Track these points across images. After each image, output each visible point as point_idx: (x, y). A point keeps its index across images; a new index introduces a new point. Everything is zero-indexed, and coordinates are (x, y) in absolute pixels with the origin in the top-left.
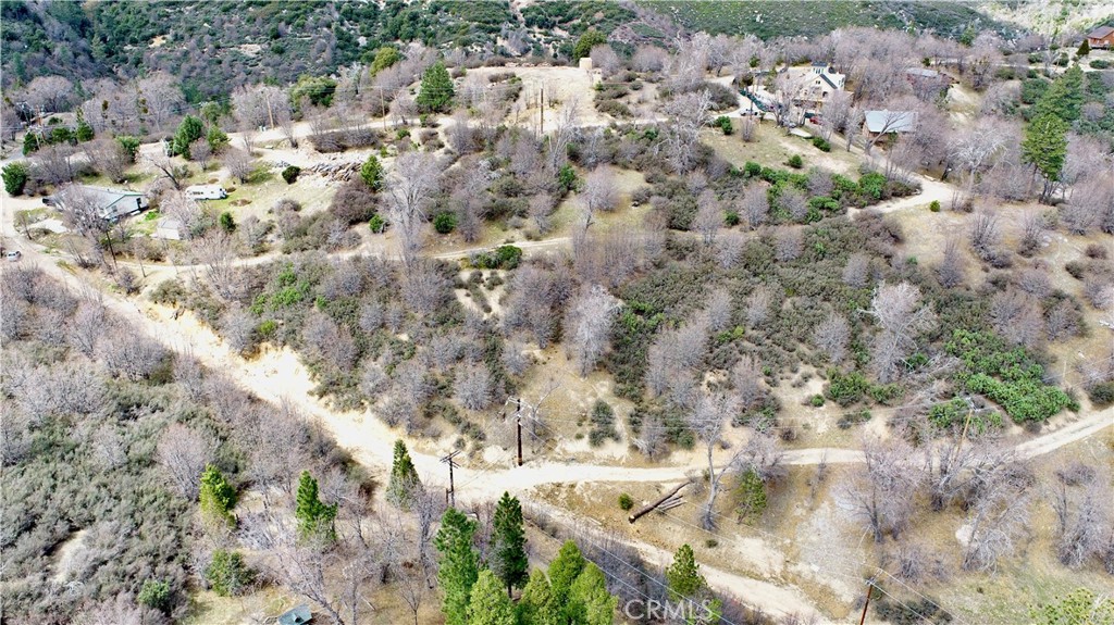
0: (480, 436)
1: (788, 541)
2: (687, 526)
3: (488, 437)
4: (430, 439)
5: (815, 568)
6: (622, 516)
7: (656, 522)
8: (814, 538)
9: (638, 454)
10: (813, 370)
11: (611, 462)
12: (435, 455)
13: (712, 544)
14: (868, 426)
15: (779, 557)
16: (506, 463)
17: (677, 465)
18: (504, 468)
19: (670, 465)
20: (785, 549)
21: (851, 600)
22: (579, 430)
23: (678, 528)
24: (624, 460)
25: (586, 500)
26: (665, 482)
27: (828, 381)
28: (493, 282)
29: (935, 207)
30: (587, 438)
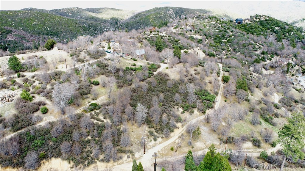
0: (131, 152)
1: (202, 140)
2: (186, 147)
3: (134, 151)
4: (120, 160)
5: (210, 142)
6: (173, 152)
7: (180, 150)
8: (205, 137)
9: (164, 138)
10: (178, 107)
11: (160, 143)
12: (124, 163)
13: (193, 147)
14: (195, 113)
15: (203, 143)
16: (141, 155)
17: (173, 136)
18: (142, 157)
19: (172, 137)
20: (203, 141)
21: (219, 144)
22: (150, 139)
23: (185, 148)
24: (162, 141)
25: (164, 153)
26: (175, 141)
27: (182, 108)
28: (98, 114)
29: (167, 68)
30: (153, 140)
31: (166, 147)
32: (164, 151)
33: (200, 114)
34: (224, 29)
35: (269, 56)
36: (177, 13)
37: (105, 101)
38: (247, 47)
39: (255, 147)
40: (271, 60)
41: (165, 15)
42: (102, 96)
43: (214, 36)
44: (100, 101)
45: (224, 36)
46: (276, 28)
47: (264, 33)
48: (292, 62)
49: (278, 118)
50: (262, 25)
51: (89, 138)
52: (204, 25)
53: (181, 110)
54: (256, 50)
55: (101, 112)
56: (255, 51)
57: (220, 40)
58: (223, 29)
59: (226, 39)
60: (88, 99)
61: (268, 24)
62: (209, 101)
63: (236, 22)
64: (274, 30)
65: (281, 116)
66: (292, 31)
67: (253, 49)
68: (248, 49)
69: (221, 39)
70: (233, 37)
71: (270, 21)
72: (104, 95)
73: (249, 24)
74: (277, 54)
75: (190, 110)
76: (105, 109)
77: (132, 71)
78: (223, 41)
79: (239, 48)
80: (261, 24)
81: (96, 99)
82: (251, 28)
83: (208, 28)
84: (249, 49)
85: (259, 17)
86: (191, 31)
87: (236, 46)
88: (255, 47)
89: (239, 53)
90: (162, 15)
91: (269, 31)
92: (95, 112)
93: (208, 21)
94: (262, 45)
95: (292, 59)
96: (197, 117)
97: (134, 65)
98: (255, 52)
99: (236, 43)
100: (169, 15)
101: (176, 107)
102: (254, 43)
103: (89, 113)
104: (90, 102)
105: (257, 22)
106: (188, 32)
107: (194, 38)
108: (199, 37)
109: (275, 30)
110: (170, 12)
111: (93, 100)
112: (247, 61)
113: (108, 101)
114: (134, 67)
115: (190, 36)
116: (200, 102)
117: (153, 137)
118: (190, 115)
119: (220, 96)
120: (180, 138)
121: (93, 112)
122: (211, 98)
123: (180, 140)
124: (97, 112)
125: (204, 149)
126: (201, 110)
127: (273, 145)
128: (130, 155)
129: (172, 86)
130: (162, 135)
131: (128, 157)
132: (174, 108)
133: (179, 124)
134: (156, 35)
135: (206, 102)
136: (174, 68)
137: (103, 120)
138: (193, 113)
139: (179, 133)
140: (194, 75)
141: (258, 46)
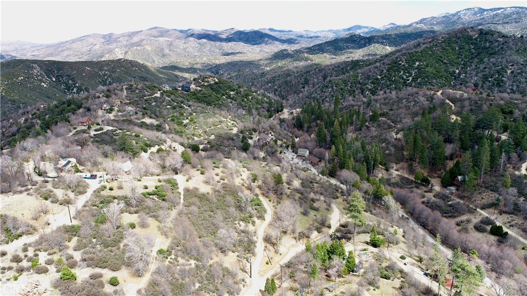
6: (270, 266)
13: (281, 254)
23: (276, 258)
27: (242, 221)
28: (176, 259)
29: (187, 181)
31: (261, 264)
32: (263, 268)
33: (261, 222)
34: (177, 103)
35: (248, 133)
36: (50, 70)
37: (167, 243)
38: (219, 126)
40: (251, 138)
41: (27, 78)
42: (155, 239)
44: (162, 245)
45: (182, 114)
46: (232, 93)
47: (222, 102)
48: (273, 137)
49: (315, 202)
50: (214, 91)
52: (146, 100)
53: (241, 223)
55: (177, 256)
57: (180, 121)
58: (175, 104)
61: (221, 88)
62: (259, 205)
63: (182, 90)
64: (230, 97)
65: (316, 200)
66: (249, 96)
67: (228, 127)
70: (194, 114)
71: (221, 85)
72: (156, 237)
73: (200, 91)
74: (255, 130)
75: (251, 221)
76: (178, 251)
78: (184, 121)
80: (212, 89)
81: (154, 244)
82: (205, 97)
83: (154, 104)
85: (206, 79)
86: (136, 113)
87: (205, 127)
88: (227, 125)
89: (213, 135)
90: (22, 78)
91: (224, 97)
92: (171, 259)
93: (149, 93)
94: (234, 121)
95: (271, 133)
96: (261, 225)
97: (146, 187)
98: (231, 131)
99: (203, 122)
100: (37, 76)
101: (237, 222)
104: (152, 251)
105: (206, 86)
106: (133, 115)
108: (154, 122)
109: (232, 96)
110: (35, 71)
111: (151, 247)
112: (235, 146)
113: (170, 240)
114: (148, 190)
115: (139, 121)
116: (253, 209)
117: (245, 260)
118: (254, 225)
119: (261, 198)
120: (267, 250)
121: (169, 259)
122: (259, 202)
123: (267, 252)
124: (173, 258)
125: (288, 252)
126: (261, 217)
127: (329, 227)
128: (243, 283)
129: (215, 200)
130: (249, 255)
131: (244, 286)
132: (236, 224)
133: (255, 238)
134: (99, 131)
135: (258, 207)
136: (193, 178)
137: (189, 263)
138: (255, 223)
139: (260, 246)
140: (222, 181)
141: (230, 122)
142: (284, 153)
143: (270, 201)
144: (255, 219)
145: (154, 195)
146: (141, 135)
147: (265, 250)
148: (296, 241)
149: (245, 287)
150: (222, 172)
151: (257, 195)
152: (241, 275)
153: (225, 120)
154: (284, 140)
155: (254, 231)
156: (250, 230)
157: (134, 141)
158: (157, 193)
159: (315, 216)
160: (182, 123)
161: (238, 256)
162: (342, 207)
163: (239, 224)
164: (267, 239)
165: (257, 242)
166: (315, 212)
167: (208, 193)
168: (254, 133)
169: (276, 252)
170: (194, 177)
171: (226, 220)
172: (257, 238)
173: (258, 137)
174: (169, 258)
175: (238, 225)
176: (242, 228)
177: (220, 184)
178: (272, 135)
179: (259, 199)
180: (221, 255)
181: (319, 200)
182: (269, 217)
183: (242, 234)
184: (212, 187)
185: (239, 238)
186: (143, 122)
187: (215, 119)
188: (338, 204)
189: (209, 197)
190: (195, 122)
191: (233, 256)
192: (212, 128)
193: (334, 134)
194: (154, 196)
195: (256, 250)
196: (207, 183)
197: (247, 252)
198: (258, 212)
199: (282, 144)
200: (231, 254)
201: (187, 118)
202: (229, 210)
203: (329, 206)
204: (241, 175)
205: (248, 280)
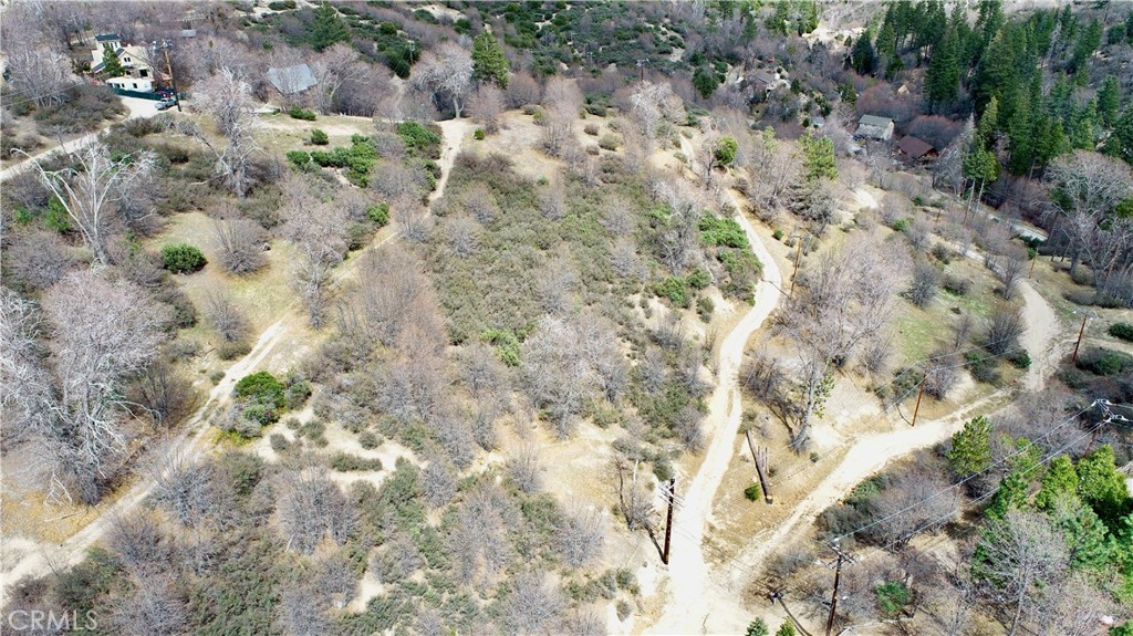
2: (791, 463)
3: (628, 569)
6: (760, 507)
9: (683, 456)
10: (640, 296)
13: (813, 460)
14: (717, 309)
17: (712, 435)
19: (709, 440)
21: (879, 410)
25: (735, 525)
26: (737, 452)
27: (656, 298)
28: (315, 432)
29: (479, 136)
30: (655, 479)
31: (720, 492)
32: (728, 516)
33: (737, 309)
35: (712, 66)
37: (305, 349)
38: (632, 41)
39: (984, 386)
40: (723, 79)
42: (265, 325)
43: (500, 9)
44: (279, 356)
48: (784, 81)
51: (371, 588)
53: (655, 303)
54: (665, 49)
55: (325, 414)
56: (664, 52)
57: (528, 22)
59: (547, 19)
60: (198, 363)
62: (734, 246)
67: (657, 45)
68: (641, 46)
69: (528, 18)
70: (569, 7)
72: (273, 317)
74: (734, 59)
75: (694, 302)
76: (340, 390)
77: (328, 169)
78: (540, 25)
79: (607, 47)
81: (245, 351)
84: (642, 48)
87: (593, 42)
88: (657, 38)
89: (614, 65)
92: (293, 424)
94: (676, 31)
96: (734, 321)
97: (320, 140)
98: (665, 57)
99: (589, 29)
101: (636, 299)
102: (648, 25)
103: (266, 440)
104: (221, 376)
107: (433, 18)
111: (229, 356)
113: (321, 339)
114: (323, 149)
115: (414, 10)
116: (708, 257)
117: (648, 467)
118: (706, 320)
119: (743, 221)
120: (752, 434)
121: (279, 429)
122: (733, 233)
123: (755, 442)
124: (303, 423)
125: (847, 451)
126: (740, 291)
127: (1021, 362)
128: (623, 595)
129: (563, 209)
130: (671, 444)
131: (623, 610)
132: (631, 306)
133: (704, 373)
134: (282, 9)
135: (730, 251)
136: (502, 131)
137: (369, 455)
138: (710, 308)
139: (724, 411)
140: (603, 152)
141: (664, 34)
142: (816, 127)
143: (777, 237)
144: (714, 295)
145: (339, 166)
146: (399, 32)
147: (743, 431)
148: (884, 407)
149: (631, 619)
150: (611, 125)
151: (728, 211)
152: (616, 548)
153: (652, 26)
154: (818, 95)
155: (702, 341)
156: (689, 336)
157: (375, 45)
158: (350, 160)
159: (956, 311)
160: (533, 28)
161: (619, 446)
162: (1054, 291)
163: (644, 305)
164: (759, 384)
165: (711, 390)
166: (950, 296)
167: (542, 183)
168: (730, 67)
169: (797, 445)
170: (505, 128)
171: (594, 285)
172: (715, 373)
173: (741, 79)
174: (286, 417)
175: (638, 308)
176: (653, 324)
177: (594, 159)
178: (782, 77)
179: (733, 225)
180: (540, 433)
181: (961, 256)
182: (770, 295)
183: (651, 349)
184: (564, 164)
185: (634, 363)
186: (423, 11)
187: (624, 21)
188: (1040, 279)
189: (543, 193)
190: (569, 28)
191: (597, 443)
192: (613, 44)
193: (988, 70)
194: (339, 171)
195: (706, 426)
196: (548, 149)
197: (663, 428)
198: (729, 269)
199: (810, 103)
200: (587, 430)
201: (548, 18)
202: (611, 249)
203: (1008, 281)
204: (678, 145)
205: (647, 577)
